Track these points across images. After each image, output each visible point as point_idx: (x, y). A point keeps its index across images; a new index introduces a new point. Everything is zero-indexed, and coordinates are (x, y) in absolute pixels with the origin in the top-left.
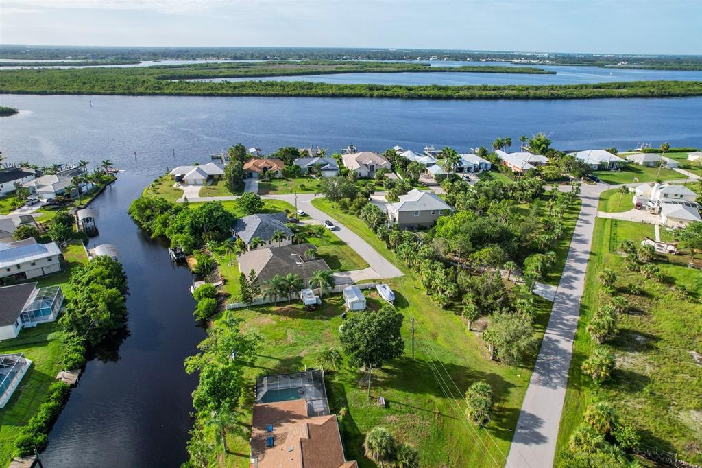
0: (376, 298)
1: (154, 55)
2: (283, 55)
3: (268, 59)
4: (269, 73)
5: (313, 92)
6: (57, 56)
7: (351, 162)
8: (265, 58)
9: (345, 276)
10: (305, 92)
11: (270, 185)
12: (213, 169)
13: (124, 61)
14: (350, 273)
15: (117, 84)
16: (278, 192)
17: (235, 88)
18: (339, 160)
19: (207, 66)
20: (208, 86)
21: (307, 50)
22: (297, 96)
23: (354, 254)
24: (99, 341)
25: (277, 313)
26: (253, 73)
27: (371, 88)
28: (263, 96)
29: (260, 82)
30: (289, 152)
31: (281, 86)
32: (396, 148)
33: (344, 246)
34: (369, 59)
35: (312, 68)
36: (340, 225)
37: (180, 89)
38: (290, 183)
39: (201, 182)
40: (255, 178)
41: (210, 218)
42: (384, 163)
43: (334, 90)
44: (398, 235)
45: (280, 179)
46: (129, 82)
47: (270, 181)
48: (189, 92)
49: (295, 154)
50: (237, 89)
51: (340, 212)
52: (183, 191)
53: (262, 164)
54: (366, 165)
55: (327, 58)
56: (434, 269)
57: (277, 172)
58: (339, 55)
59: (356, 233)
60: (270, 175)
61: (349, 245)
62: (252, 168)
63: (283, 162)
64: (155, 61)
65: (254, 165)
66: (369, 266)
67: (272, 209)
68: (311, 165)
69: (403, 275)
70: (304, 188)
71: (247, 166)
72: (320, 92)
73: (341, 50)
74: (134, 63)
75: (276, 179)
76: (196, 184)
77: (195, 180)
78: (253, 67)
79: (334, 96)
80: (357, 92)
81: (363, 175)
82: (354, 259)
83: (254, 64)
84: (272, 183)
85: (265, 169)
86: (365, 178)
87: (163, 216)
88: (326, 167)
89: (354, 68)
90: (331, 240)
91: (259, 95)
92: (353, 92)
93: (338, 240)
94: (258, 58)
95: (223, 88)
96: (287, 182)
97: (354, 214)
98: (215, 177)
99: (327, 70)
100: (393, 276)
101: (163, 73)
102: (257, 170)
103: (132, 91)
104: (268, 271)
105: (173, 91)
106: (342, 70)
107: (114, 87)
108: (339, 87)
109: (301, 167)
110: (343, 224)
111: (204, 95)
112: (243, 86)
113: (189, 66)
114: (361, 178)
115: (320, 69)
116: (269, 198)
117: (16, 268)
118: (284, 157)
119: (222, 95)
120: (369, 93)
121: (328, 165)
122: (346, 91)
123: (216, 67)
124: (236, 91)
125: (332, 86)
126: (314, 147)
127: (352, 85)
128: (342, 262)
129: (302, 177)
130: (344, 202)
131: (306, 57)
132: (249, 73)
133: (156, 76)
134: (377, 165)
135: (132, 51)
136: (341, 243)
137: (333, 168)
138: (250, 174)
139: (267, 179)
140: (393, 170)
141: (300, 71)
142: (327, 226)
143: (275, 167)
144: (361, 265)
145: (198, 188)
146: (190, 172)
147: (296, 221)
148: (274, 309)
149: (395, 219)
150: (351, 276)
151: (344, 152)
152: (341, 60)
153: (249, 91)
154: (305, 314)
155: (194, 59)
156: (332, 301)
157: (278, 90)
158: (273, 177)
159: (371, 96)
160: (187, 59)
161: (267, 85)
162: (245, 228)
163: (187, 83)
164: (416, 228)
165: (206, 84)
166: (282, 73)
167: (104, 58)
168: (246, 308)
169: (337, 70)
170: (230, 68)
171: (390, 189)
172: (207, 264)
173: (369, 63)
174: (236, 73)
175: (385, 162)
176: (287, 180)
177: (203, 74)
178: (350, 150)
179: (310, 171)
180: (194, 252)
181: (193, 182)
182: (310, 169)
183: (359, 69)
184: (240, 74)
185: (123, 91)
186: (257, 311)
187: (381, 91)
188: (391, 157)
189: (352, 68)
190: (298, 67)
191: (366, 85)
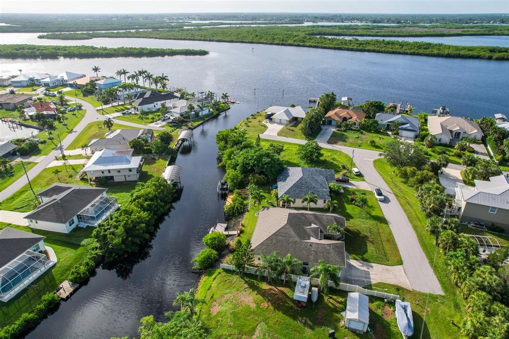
0: (388, 319)
1: (315, 18)
2: (415, 20)
3: (402, 23)
4: (396, 34)
5: (428, 51)
6: (256, 19)
7: (435, 125)
8: (399, 22)
9: (365, 268)
10: (421, 51)
11: (343, 135)
12: (299, 112)
13: (293, 22)
14: (372, 267)
15: (276, 37)
16: (346, 143)
17: (360, 44)
18: (423, 120)
19: (350, 27)
20: (340, 42)
21: (439, 16)
22: (413, 54)
23: (391, 240)
24: (112, 259)
25: (263, 293)
26: (382, 34)
27: (493, 50)
28: (382, 52)
29: (384, 40)
30: (374, 106)
31: (400, 45)
32: (498, 116)
33: (384, 226)
34: (503, 22)
35: (438, 31)
36: (391, 197)
37: (318, 43)
38: (363, 136)
39: (285, 122)
40: (333, 126)
41: (258, 162)
42: (474, 131)
43: (450, 51)
44: (453, 237)
45: (355, 130)
46: (285, 36)
47: (345, 131)
48: (324, 45)
49: (380, 108)
50: (361, 46)
51: (399, 180)
52: (267, 128)
53: (344, 113)
54: (451, 131)
55: (456, 23)
56: (490, 314)
57: (355, 124)
58: (470, 19)
59: (405, 211)
60: (346, 126)
61: (390, 226)
62: (333, 117)
63: (365, 115)
64: (314, 22)
65: (336, 114)
66: (401, 264)
67: (332, 161)
68: (390, 122)
69: (443, 294)
70: (374, 145)
71: (331, 113)
72: (435, 52)
73: (474, 15)
74: (300, 23)
75: (352, 130)
76: (280, 123)
77: (280, 120)
78: (385, 29)
79: (448, 56)
80: (475, 53)
81: (443, 142)
82: (387, 247)
83: (387, 27)
84: (345, 134)
85: (345, 119)
86: (445, 145)
87: (231, 149)
88: (404, 126)
89: (482, 31)
90: (374, 213)
91: (379, 52)
92: (471, 53)
93: (380, 215)
94: (393, 22)
95: (351, 44)
96: (360, 135)
97: (413, 187)
98: (299, 119)
99: (452, 32)
100: (426, 290)
101: (313, 30)
102: (337, 118)
103: (284, 42)
104: (274, 241)
105: (312, 44)
106: (468, 33)
107: (274, 39)
108: (457, 48)
109: (380, 122)
110: (396, 195)
111: (335, 49)
112: (368, 43)
113: (336, 26)
114: (441, 145)
115: (446, 31)
116: (334, 148)
117: (108, 172)
118: (367, 111)
119: (348, 50)
120: (488, 54)
121: (408, 125)
122: (462, 53)
123: (356, 28)
124: (361, 47)
125: (449, 47)
126: (404, 103)
127: (471, 47)
128: (371, 248)
129: (377, 131)
130: (406, 171)
131: (437, 21)
132: (379, 34)
133: (307, 33)
134: (465, 133)
135: (303, 15)
136: (382, 220)
137: (412, 129)
138: (330, 122)
139: (343, 129)
140: (484, 141)
141: (425, 34)
142: (376, 194)
143: (355, 118)
144: (391, 258)
145: (281, 127)
146: (279, 112)
147: (345, 181)
148: (265, 286)
149: (460, 209)
150: (371, 271)
151: (434, 113)
152: (471, 24)
153: (371, 48)
154: (291, 308)
155: (343, 22)
156: (330, 301)
157: (397, 48)
158: (349, 128)
159: (490, 58)
160: (338, 22)
161: (388, 43)
162: (286, 180)
163: (325, 38)
164: (487, 227)
165: (339, 40)
166: (408, 34)
167: (282, 20)
168: (237, 274)
169: (463, 33)
170: (365, 29)
171: (470, 165)
172: (237, 208)
173: (501, 26)
174: (368, 33)
175: (476, 131)
176: (362, 133)
177: (342, 33)
178: (442, 111)
179: (388, 127)
180: (236, 191)
181: (279, 121)
182: (388, 125)
183: (487, 32)
184: (372, 34)
185: (278, 42)
186: (246, 282)
187: (503, 53)
188: (487, 126)
189: (480, 31)
190: (426, 30)
191: (487, 48)
